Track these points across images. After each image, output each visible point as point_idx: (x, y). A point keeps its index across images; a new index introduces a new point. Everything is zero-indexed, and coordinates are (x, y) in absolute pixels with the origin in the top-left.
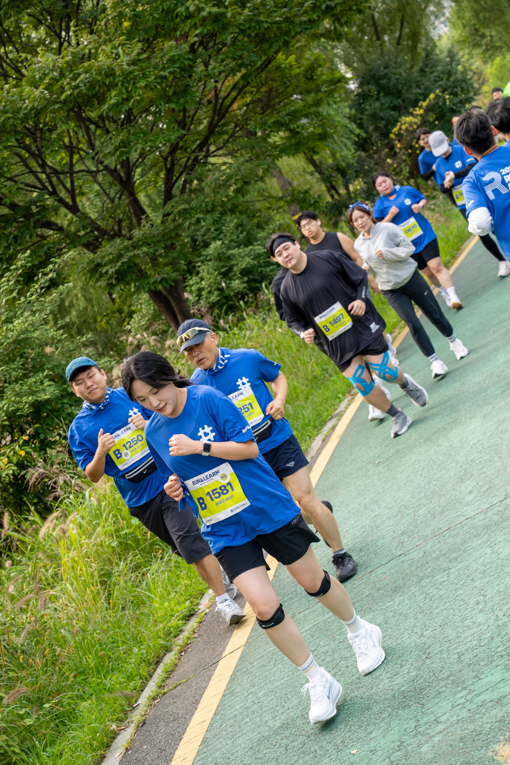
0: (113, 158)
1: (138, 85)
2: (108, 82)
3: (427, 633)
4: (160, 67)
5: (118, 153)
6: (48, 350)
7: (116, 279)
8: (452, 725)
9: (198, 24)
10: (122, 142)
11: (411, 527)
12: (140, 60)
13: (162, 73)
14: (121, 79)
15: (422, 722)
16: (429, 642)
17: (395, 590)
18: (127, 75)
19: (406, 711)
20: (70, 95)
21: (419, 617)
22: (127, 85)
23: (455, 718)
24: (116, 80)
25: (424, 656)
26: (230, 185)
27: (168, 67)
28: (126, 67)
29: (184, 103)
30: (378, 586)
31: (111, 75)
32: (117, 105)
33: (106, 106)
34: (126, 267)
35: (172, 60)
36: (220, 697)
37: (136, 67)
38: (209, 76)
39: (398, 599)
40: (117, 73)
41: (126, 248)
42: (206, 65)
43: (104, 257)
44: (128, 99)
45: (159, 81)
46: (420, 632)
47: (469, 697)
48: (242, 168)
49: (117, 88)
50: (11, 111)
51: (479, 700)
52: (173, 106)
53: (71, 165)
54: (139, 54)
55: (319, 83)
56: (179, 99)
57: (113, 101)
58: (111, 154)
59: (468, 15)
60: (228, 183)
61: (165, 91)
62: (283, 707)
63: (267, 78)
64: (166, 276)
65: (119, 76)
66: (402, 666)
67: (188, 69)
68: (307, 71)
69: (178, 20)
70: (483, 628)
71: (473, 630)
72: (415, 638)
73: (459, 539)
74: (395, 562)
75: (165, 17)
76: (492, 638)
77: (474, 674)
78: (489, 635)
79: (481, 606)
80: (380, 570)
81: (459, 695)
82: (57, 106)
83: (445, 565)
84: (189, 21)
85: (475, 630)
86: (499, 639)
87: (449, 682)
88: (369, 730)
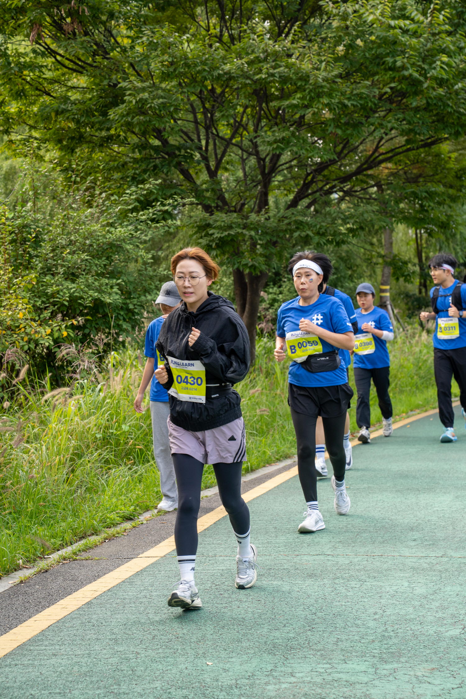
0: (269, 148)
1: (321, 100)
2: (299, 84)
3: (319, 614)
4: (347, 96)
5: (275, 146)
7: (216, 244)
9: (397, 79)
10: (283, 138)
12: (334, 82)
13: (346, 102)
14: (311, 87)
16: (317, 620)
17: (311, 576)
18: (317, 86)
19: (270, 656)
20: (263, 79)
21: (320, 601)
22: (313, 95)
24: (307, 87)
25: (308, 628)
26: (348, 223)
27: (354, 100)
28: (320, 80)
29: (349, 134)
30: (298, 566)
31: (305, 80)
32: (296, 106)
33: (287, 103)
34: (229, 239)
35: (360, 96)
37: (328, 86)
39: (309, 582)
40: (311, 81)
41: (239, 225)
43: (217, 221)
44: (307, 107)
45: (340, 106)
46: (314, 611)
48: (366, 215)
49: (304, 93)
50: (209, 65)
51: (336, 676)
52: (339, 132)
54: (336, 76)
56: (347, 129)
57: (295, 102)
58: (269, 143)
60: (348, 220)
61: (340, 117)
63: (424, 158)
65: (311, 84)
67: (368, 110)
69: (382, 67)
70: (370, 631)
71: (360, 629)
72: (307, 613)
73: (385, 566)
74: (322, 557)
75: (374, 60)
76: (373, 641)
77: (343, 658)
78: (372, 638)
79: (377, 617)
80: (305, 557)
81: (321, 666)
82: (248, 81)
83: (363, 577)
84: (391, 73)
85: (362, 630)
86: (379, 644)
87: (319, 653)
88: (231, 655)
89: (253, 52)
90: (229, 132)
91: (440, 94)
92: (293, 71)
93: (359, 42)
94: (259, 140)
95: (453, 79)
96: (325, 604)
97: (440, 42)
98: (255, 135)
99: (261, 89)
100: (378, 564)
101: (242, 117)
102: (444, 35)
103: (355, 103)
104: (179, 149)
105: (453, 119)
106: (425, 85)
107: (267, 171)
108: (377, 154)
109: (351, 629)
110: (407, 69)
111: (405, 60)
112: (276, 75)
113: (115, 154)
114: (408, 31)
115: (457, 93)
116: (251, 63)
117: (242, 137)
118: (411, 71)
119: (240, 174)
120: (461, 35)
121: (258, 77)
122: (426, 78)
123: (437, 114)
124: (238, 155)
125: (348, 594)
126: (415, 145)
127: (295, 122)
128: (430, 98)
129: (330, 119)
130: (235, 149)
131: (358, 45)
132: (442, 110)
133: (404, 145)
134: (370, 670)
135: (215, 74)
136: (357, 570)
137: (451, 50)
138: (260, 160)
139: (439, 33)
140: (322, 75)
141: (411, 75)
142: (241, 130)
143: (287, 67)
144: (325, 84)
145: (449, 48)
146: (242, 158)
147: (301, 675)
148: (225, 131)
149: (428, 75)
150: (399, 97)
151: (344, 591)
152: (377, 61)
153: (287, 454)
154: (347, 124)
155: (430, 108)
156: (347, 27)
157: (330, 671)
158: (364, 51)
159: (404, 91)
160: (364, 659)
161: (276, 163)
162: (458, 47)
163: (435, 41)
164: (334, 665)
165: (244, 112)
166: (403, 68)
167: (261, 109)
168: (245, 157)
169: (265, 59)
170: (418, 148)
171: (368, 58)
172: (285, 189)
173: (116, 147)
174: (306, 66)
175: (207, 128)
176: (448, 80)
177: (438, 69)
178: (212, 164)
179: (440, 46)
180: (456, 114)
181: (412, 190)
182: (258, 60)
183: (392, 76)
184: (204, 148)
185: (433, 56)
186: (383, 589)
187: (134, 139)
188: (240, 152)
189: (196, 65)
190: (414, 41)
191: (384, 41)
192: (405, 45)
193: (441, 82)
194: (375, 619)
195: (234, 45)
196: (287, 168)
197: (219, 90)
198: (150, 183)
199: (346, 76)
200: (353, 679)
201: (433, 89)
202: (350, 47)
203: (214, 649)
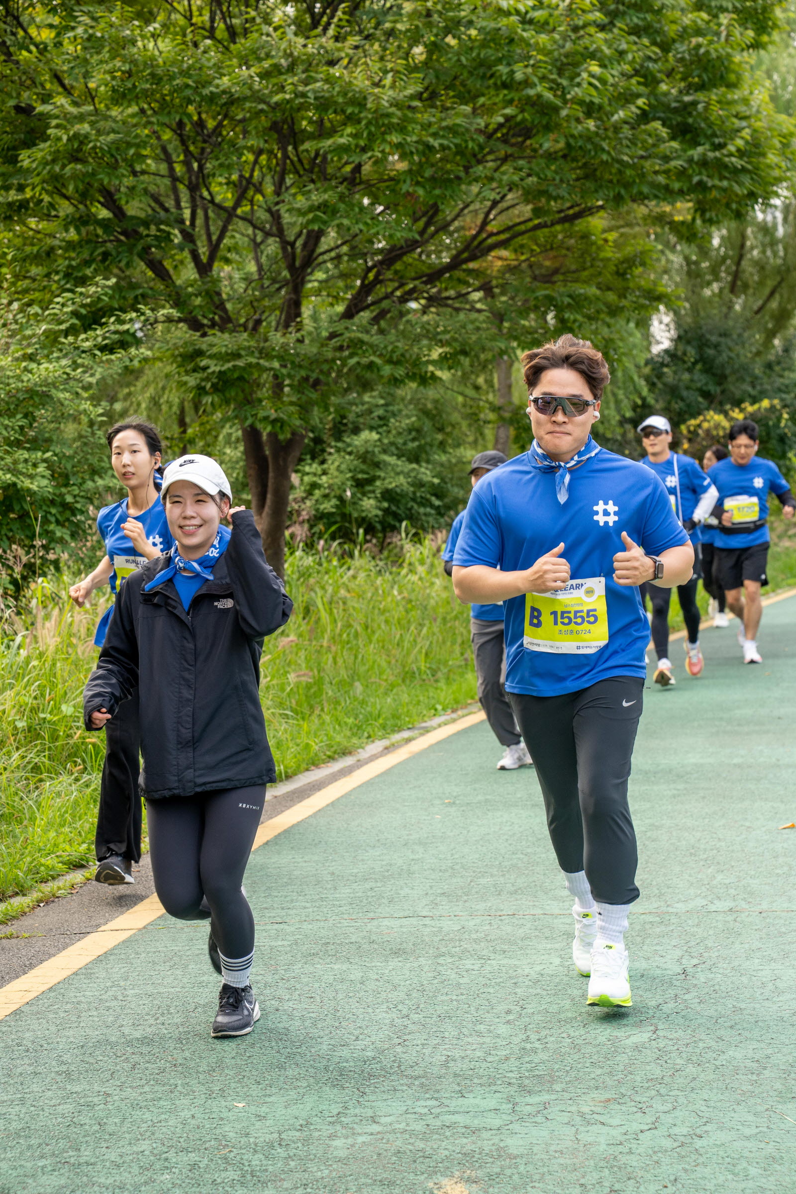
0: (301, 220)
1: (388, 138)
2: (349, 111)
3: (415, 1017)
4: (432, 130)
5: (311, 216)
7: (213, 384)
8: (394, 1131)
9: (516, 103)
10: (326, 204)
11: (460, 893)
12: (409, 107)
13: (431, 140)
14: (370, 116)
15: (352, 1111)
16: (411, 1027)
17: (397, 952)
18: (380, 115)
19: (335, 1091)
20: (288, 101)
21: (414, 995)
22: (373, 129)
23: (402, 1126)
24: (362, 115)
25: (397, 1041)
26: (441, 344)
27: (443, 137)
28: (386, 104)
29: (439, 197)
30: (374, 937)
31: (359, 104)
32: (345, 149)
33: (330, 142)
34: (235, 376)
35: (453, 130)
36: (69, 973)
37: (399, 113)
39: (394, 963)
40: (369, 106)
41: (251, 350)
43: (214, 345)
44: (364, 150)
45: (421, 147)
46: (405, 1012)
47: (435, 1111)
49: (358, 127)
50: (195, 78)
51: (448, 1119)
52: (421, 193)
54: (412, 97)
55: (631, 285)
56: (434, 188)
57: (342, 141)
58: (301, 213)
60: (440, 340)
61: (421, 167)
62: (157, 1019)
63: (563, 242)
64: (285, 417)
65: (369, 111)
66: (357, 1039)
67: (468, 155)
68: (623, 262)
69: (491, 81)
70: (500, 1042)
71: (485, 1039)
72: (394, 1016)
73: (521, 932)
74: (414, 921)
75: (475, 69)
76: (507, 1059)
77: (458, 1088)
78: (504, 1053)
79: (511, 1017)
80: (386, 922)
81: (422, 1103)
82: (262, 106)
83: (485, 952)
84: (506, 92)
85: (488, 1040)
86: (517, 1063)
87: (417, 1083)
88: (268, 1092)
89: (268, 56)
90: (229, 195)
91: (588, 129)
92: (337, 89)
93: (451, 40)
94: (283, 209)
95: (610, 105)
96: (423, 1000)
97: (586, 41)
98: (277, 199)
99: (284, 121)
100: (509, 929)
101: (253, 171)
102: (592, 30)
103: (445, 142)
104: (146, 224)
105: (611, 174)
106: (564, 113)
107: (298, 263)
108: (484, 235)
109: (470, 1040)
110: (533, 85)
111: (530, 70)
112: (309, 94)
113: (31, 233)
114: (531, 22)
115: (617, 129)
116: (265, 75)
117: (252, 205)
118: (539, 89)
119: (252, 267)
120: (621, 29)
121: (277, 98)
122: (565, 102)
123: (585, 164)
124: (248, 236)
125: (461, 981)
126: (547, 219)
127: (345, 179)
128: (573, 136)
129: (404, 172)
130: (241, 223)
131: (448, 45)
132: (593, 158)
133: (530, 220)
134: (504, 1106)
135: (206, 92)
136: (475, 941)
137: (606, 56)
138: (285, 244)
139: (584, 26)
140: (387, 95)
141: (539, 96)
142: (251, 193)
143: (327, 81)
144: (393, 110)
145: (602, 51)
146: (254, 240)
147: (388, 1120)
148: (224, 195)
149: (569, 97)
150: (520, 136)
151: (453, 976)
152: (481, 71)
153: (346, 748)
154: (433, 179)
155: (573, 154)
156: (429, 14)
157: (438, 1110)
158: (458, 54)
159: (529, 125)
160: (494, 1088)
161: (313, 251)
162: (616, 50)
163: (579, 38)
164: (443, 1100)
165: (256, 162)
166: (527, 83)
167: (286, 156)
168: (259, 239)
169: (291, 69)
170: (553, 224)
171: (464, 67)
172: (328, 295)
173: (32, 222)
174: (360, 81)
175: (193, 189)
176: (600, 107)
177: (585, 85)
178: (203, 251)
179: (586, 48)
180: (617, 165)
181: (547, 292)
182: (277, 70)
183: (509, 97)
184: (188, 223)
185: (576, 65)
186: (520, 971)
187: (65, 208)
188: (250, 231)
189: (172, 78)
190: (543, 38)
191: (492, 38)
192: (528, 45)
193: (591, 109)
194: (508, 1022)
195: (235, 43)
196: (332, 259)
197: (211, 124)
198: (97, 285)
199: (429, 97)
200: (476, 1122)
201: (578, 120)
202: (434, 48)
203: (239, 1082)
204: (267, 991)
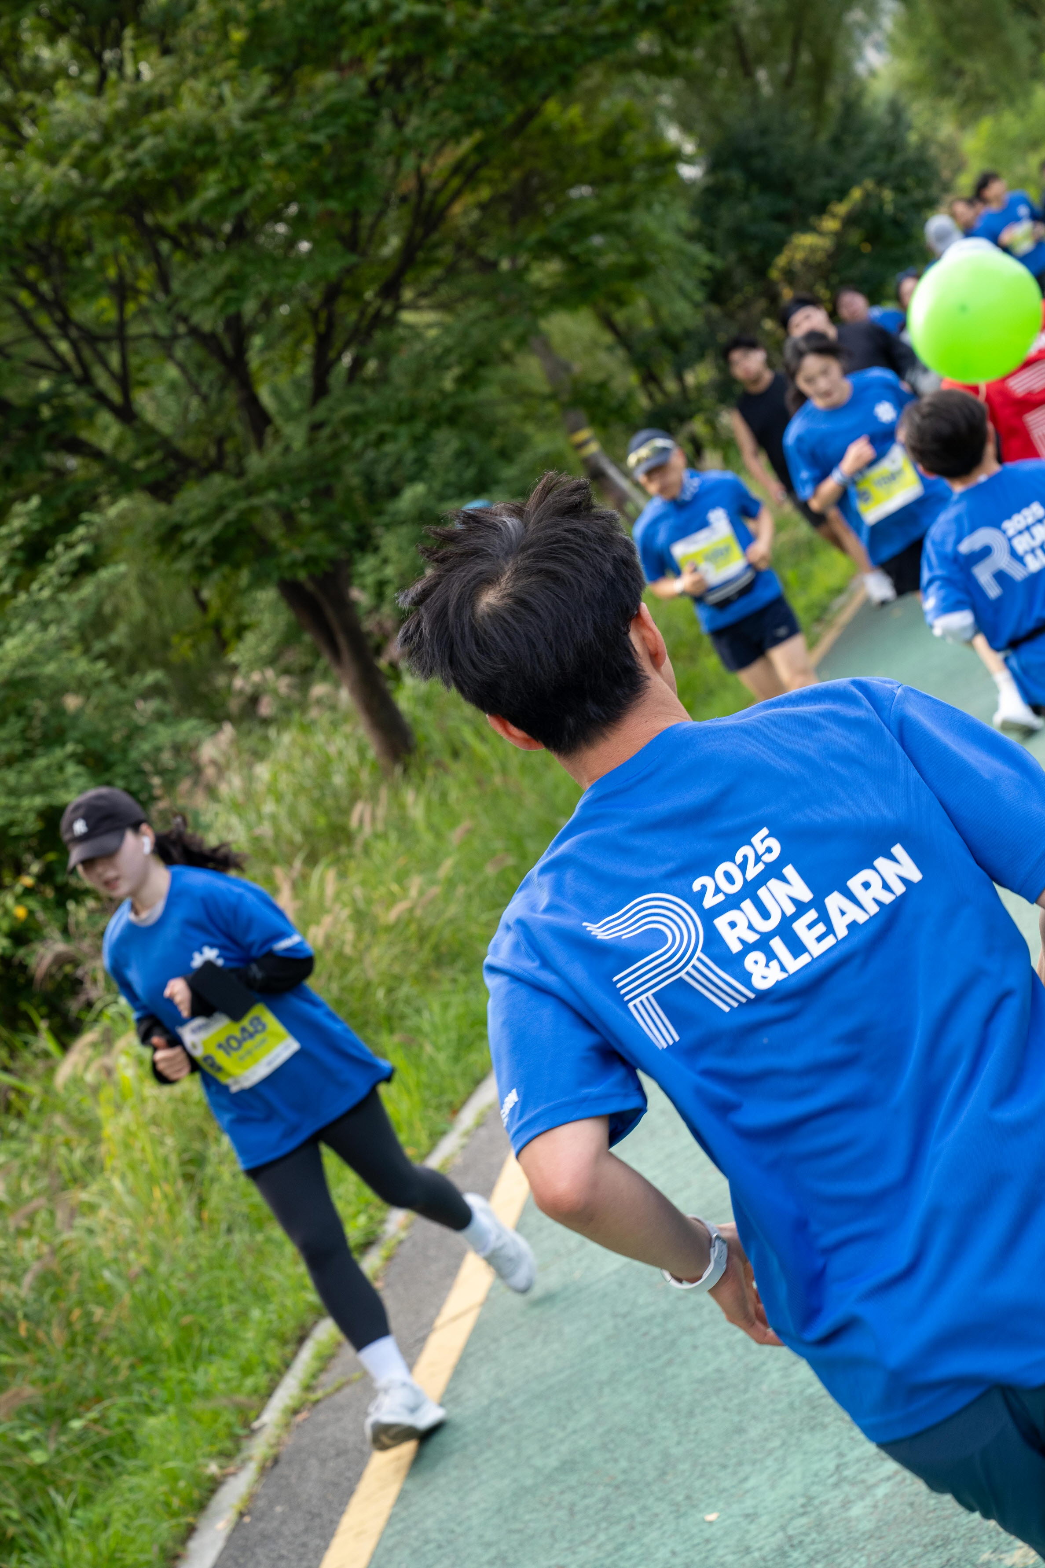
0: (209, 311)
1: (261, 162)
2: (200, 154)
4: (308, 126)
5: (219, 301)
6: (72, 702)
7: (212, 556)
9: (386, 37)
10: (229, 277)
13: (312, 137)
14: (227, 148)
18: (238, 139)
20: (124, 180)
24: (218, 152)
26: (448, 368)
27: (325, 125)
28: (238, 124)
29: (355, 199)
31: (208, 140)
32: (218, 201)
33: (195, 204)
34: (232, 532)
35: (331, 112)
37: (259, 126)
38: (406, 145)
40: (220, 137)
41: (234, 495)
42: (399, 124)
43: (188, 510)
44: (237, 192)
45: (305, 153)
48: (473, 334)
49: (219, 167)
53: (122, 324)
54: (263, 98)
55: (630, 162)
56: (346, 191)
57: (211, 193)
58: (207, 301)
59: (930, 28)
60: (444, 364)
61: (318, 174)
63: (524, 150)
64: (315, 551)
65: (223, 143)
67: (363, 129)
68: (606, 138)
69: (345, 28)
75: (319, 22)
82: (97, 202)
88: (741, 1475)
92: (172, 135)
94: (183, 306)
103: (330, 131)
106: (449, 19)
110: (396, 8)
112: (144, 159)
116: (80, 163)
121: (109, 183)
128: (473, 39)
135: (21, 219)
138: (202, 339)
140: (235, 112)
141: (411, 16)
143: (156, 133)
144: (250, 126)
154: (338, 180)
159: (413, 54)
166: (387, 8)
183: (376, 37)
203: (701, 1476)
204: (671, 1325)
